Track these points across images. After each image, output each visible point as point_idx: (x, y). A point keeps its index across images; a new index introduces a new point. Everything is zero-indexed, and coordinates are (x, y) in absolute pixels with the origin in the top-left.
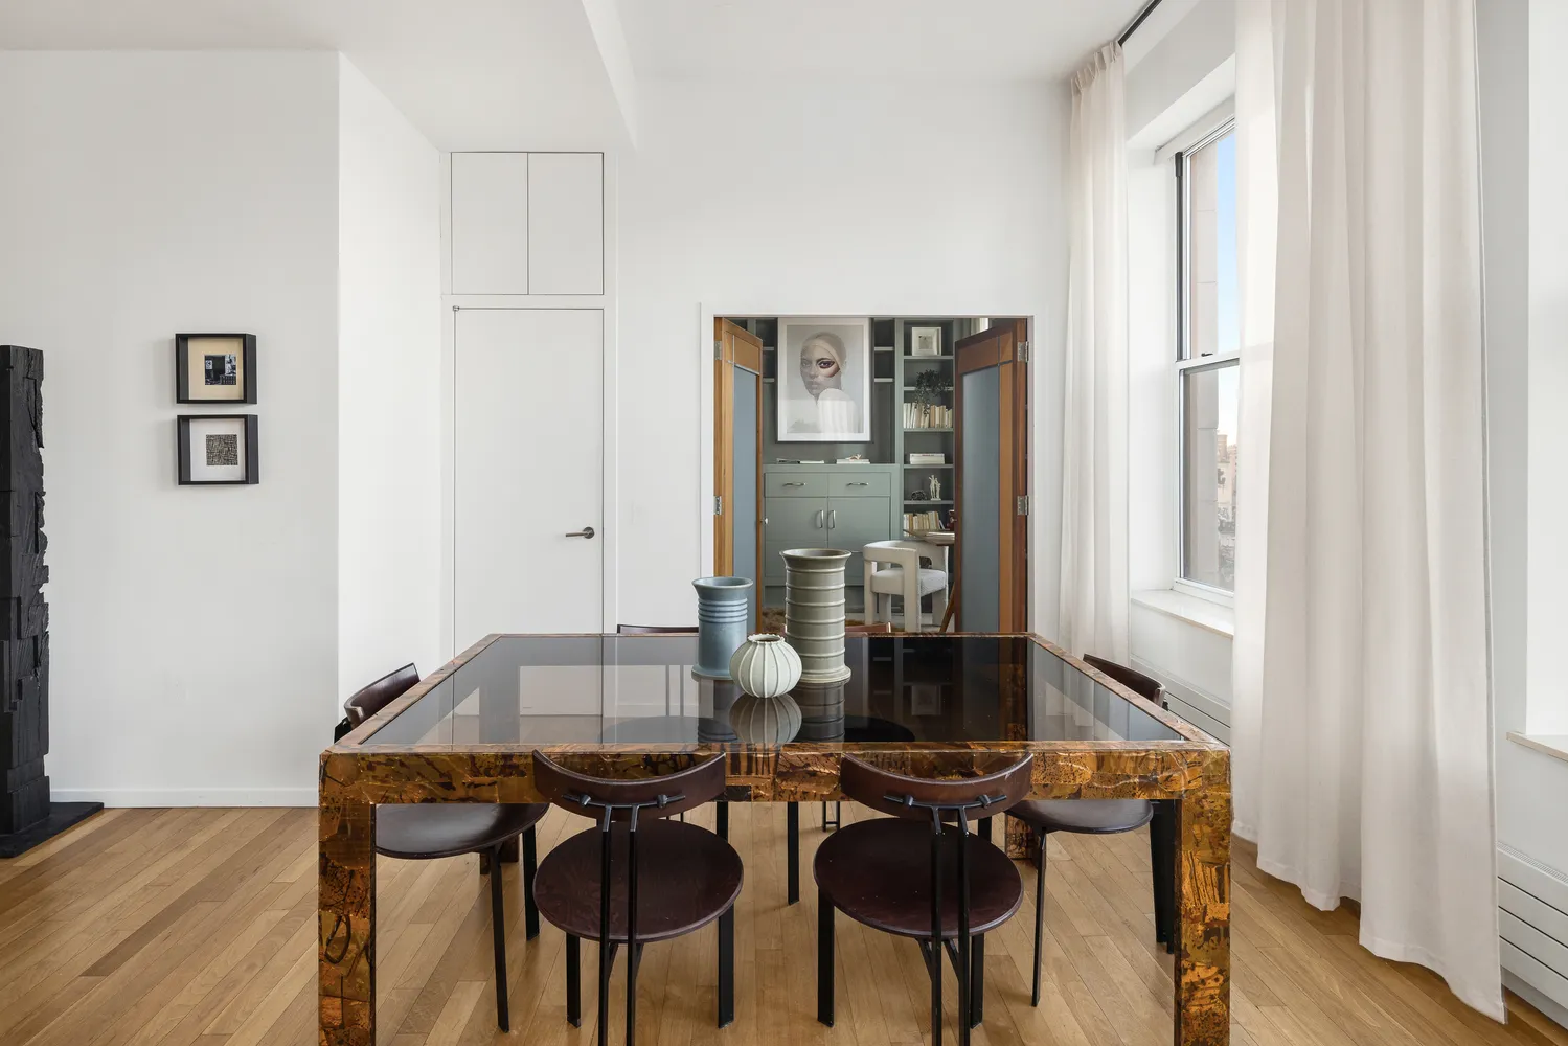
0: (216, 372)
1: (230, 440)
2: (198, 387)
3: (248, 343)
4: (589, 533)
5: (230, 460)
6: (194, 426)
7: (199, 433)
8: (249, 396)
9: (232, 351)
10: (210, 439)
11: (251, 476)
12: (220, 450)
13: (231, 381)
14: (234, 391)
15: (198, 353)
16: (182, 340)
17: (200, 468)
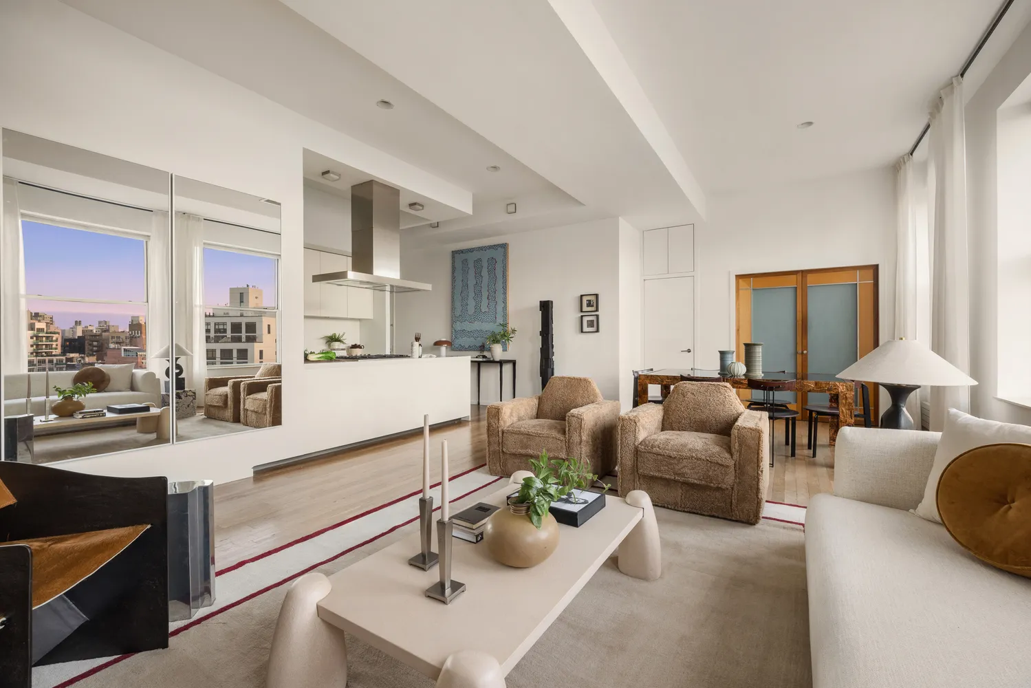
0: (589, 304)
1: (592, 321)
2: (585, 308)
3: (597, 296)
4: (689, 351)
5: (593, 326)
6: (584, 318)
7: (585, 319)
8: (597, 310)
9: (593, 298)
10: (588, 321)
11: (597, 331)
12: (591, 324)
13: (593, 306)
14: (593, 309)
15: (585, 300)
16: (582, 296)
17: (586, 329)
